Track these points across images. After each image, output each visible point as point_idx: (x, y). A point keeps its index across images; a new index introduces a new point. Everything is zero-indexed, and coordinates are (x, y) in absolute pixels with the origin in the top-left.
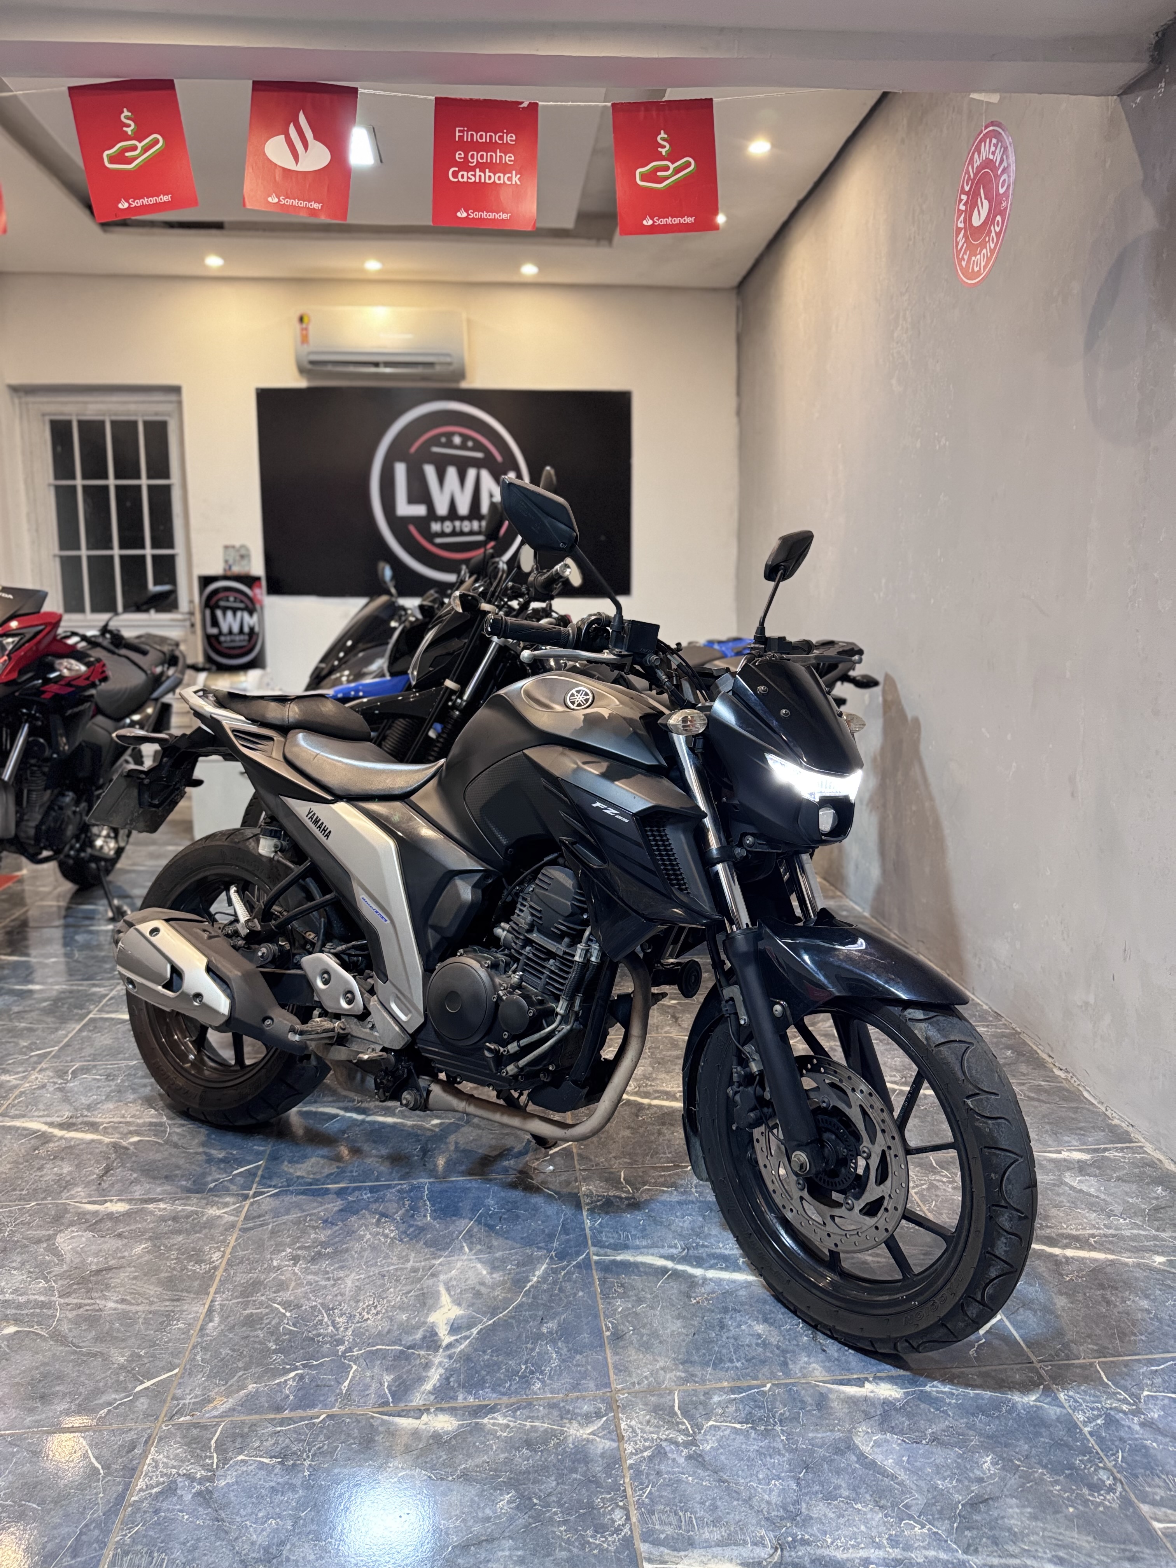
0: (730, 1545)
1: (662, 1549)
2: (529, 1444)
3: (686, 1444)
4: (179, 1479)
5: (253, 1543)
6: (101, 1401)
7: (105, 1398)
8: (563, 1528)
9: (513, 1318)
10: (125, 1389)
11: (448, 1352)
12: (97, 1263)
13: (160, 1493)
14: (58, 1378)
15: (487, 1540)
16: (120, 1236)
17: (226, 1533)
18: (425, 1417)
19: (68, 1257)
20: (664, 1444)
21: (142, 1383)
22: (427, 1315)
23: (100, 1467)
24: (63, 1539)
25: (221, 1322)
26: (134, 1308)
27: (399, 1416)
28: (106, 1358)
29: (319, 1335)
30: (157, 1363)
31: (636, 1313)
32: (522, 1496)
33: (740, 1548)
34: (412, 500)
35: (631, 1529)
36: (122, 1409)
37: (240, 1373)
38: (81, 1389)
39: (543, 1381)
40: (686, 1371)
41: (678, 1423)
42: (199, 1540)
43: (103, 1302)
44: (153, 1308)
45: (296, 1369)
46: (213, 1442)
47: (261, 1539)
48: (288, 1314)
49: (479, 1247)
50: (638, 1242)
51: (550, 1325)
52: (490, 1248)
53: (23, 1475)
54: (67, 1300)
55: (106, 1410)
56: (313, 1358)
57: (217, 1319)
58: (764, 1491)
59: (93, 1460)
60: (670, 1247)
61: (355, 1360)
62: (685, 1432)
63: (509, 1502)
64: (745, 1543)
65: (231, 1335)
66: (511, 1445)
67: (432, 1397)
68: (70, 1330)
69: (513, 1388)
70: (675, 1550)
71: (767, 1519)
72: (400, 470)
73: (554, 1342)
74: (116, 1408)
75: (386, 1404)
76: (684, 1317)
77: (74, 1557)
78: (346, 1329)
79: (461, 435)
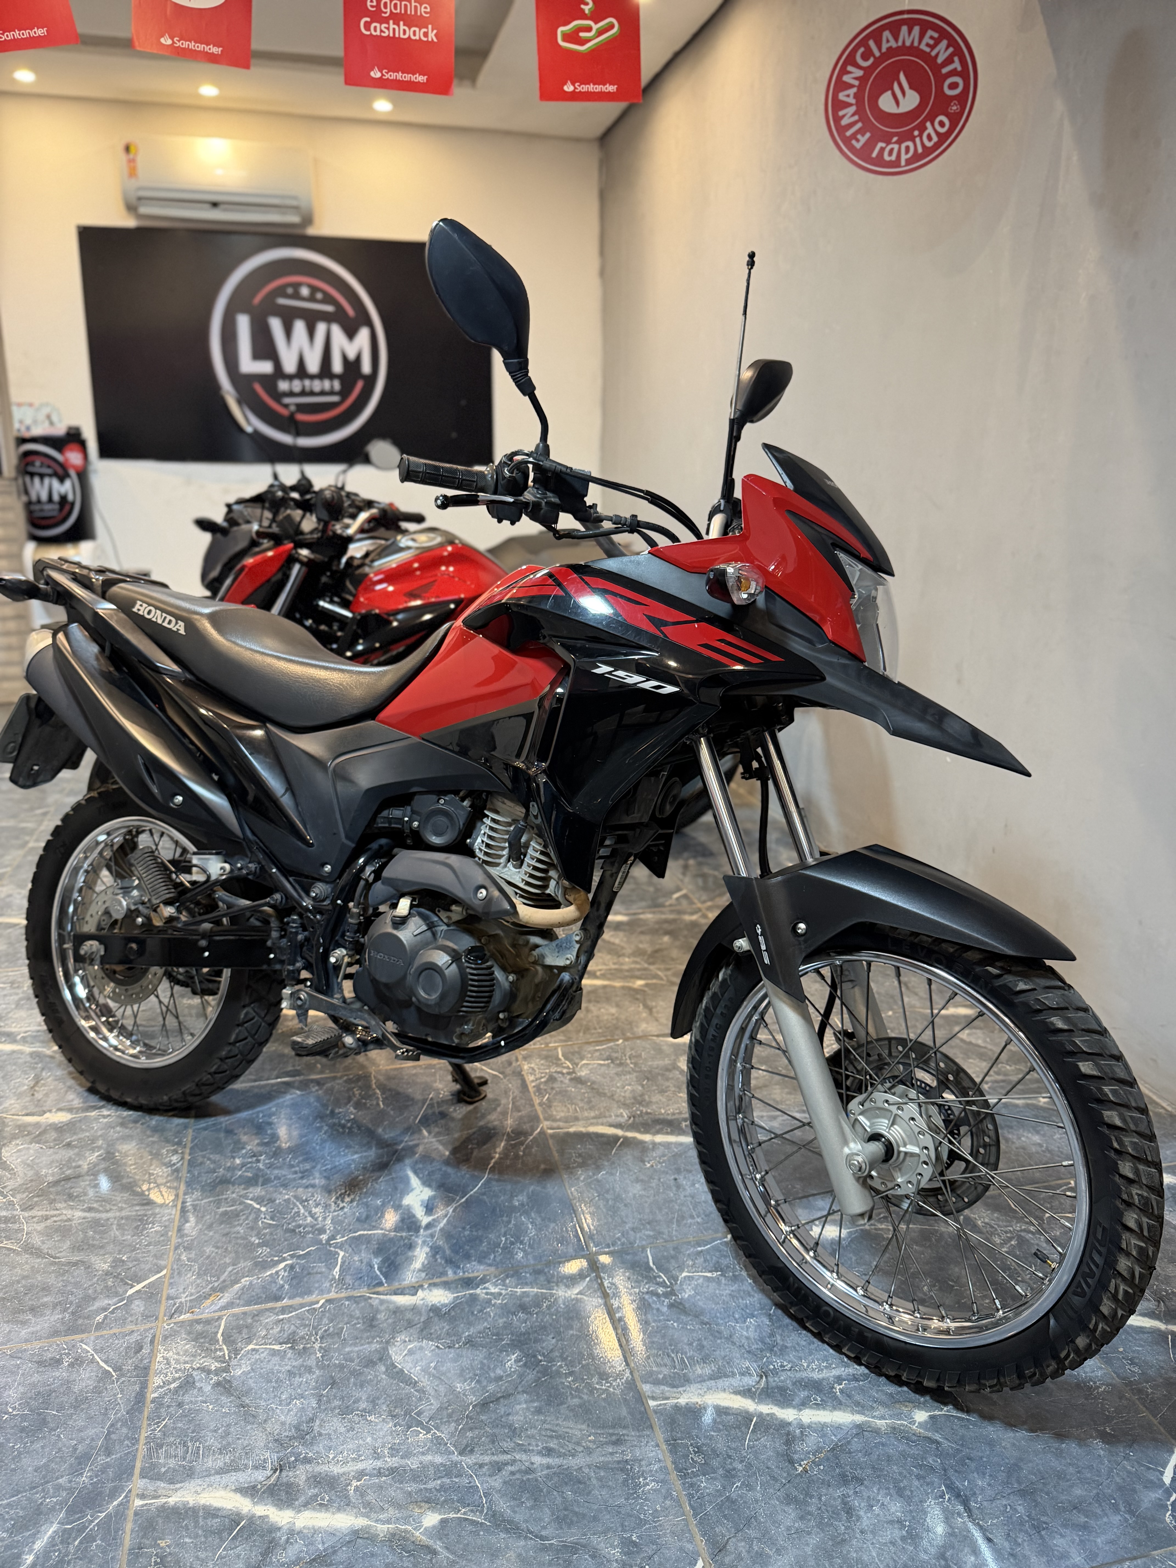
0: (720, 1377)
1: (662, 1387)
2: (523, 1308)
3: (666, 1295)
4: (195, 1373)
5: (283, 1424)
6: (95, 1308)
7: (98, 1304)
8: (570, 1379)
9: (484, 1194)
10: (116, 1294)
11: (429, 1232)
12: (53, 1175)
13: (180, 1387)
14: (43, 1289)
15: (503, 1397)
16: (69, 1145)
17: (254, 1416)
18: (420, 1292)
19: (20, 1170)
20: (647, 1297)
21: (132, 1286)
22: (401, 1198)
23: (111, 1370)
24: (93, 1439)
25: (197, 1223)
26: (104, 1216)
27: (396, 1294)
28: (88, 1267)
29: (299, 1226)
30: (143, 1266)
31: (598, 1181)
32: (527, 1356)
33: (730, 1379)
34: (257, 355)
35: (631, 1373)
36: (119, 1313)
37: (230, 1269)
38: (71, 1298)
39: (524, 1250)
40: (654, 1230)
41: (655, 1277)
42: (229, 1426)
43: (70, 1212)
44: (124, 1213)
45: (284, 1260)
46: (219, 1335)
47: (290, 1419)
48: (263, 1209)
49: (437, 1130)
50: (586, 1114)
51: (520, 1198)
52: (448, 1129)
53: (34, 1385)
54: (31, 1213)
55: (102, 1316)
56: (298, 1248)
57: (192, 1219)
58: (742, 1328)
59: (102, 1364)
60: (617, 1116)
61: (341, 1246)
62: (663, 1285)
63: (517, 1361)
64: (733, 1375)
65: (211, 1234)
66: (506, 1310)
67: (423, 1275)
68: (43, 1243)
69: (498, 1259)
70: (674, 1386)
71: (749, 1352)
72: (243, 323)
73: (527, 1213)
74: (112, 1312)
75: (380, 1284)
76: (642, 1181)
77: (109, 1455)
78: (325, 1218)
79: (310, 286)
